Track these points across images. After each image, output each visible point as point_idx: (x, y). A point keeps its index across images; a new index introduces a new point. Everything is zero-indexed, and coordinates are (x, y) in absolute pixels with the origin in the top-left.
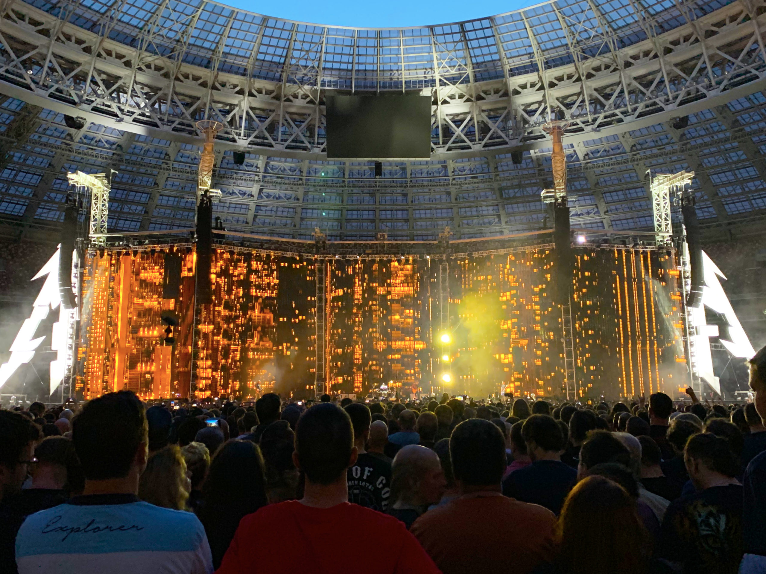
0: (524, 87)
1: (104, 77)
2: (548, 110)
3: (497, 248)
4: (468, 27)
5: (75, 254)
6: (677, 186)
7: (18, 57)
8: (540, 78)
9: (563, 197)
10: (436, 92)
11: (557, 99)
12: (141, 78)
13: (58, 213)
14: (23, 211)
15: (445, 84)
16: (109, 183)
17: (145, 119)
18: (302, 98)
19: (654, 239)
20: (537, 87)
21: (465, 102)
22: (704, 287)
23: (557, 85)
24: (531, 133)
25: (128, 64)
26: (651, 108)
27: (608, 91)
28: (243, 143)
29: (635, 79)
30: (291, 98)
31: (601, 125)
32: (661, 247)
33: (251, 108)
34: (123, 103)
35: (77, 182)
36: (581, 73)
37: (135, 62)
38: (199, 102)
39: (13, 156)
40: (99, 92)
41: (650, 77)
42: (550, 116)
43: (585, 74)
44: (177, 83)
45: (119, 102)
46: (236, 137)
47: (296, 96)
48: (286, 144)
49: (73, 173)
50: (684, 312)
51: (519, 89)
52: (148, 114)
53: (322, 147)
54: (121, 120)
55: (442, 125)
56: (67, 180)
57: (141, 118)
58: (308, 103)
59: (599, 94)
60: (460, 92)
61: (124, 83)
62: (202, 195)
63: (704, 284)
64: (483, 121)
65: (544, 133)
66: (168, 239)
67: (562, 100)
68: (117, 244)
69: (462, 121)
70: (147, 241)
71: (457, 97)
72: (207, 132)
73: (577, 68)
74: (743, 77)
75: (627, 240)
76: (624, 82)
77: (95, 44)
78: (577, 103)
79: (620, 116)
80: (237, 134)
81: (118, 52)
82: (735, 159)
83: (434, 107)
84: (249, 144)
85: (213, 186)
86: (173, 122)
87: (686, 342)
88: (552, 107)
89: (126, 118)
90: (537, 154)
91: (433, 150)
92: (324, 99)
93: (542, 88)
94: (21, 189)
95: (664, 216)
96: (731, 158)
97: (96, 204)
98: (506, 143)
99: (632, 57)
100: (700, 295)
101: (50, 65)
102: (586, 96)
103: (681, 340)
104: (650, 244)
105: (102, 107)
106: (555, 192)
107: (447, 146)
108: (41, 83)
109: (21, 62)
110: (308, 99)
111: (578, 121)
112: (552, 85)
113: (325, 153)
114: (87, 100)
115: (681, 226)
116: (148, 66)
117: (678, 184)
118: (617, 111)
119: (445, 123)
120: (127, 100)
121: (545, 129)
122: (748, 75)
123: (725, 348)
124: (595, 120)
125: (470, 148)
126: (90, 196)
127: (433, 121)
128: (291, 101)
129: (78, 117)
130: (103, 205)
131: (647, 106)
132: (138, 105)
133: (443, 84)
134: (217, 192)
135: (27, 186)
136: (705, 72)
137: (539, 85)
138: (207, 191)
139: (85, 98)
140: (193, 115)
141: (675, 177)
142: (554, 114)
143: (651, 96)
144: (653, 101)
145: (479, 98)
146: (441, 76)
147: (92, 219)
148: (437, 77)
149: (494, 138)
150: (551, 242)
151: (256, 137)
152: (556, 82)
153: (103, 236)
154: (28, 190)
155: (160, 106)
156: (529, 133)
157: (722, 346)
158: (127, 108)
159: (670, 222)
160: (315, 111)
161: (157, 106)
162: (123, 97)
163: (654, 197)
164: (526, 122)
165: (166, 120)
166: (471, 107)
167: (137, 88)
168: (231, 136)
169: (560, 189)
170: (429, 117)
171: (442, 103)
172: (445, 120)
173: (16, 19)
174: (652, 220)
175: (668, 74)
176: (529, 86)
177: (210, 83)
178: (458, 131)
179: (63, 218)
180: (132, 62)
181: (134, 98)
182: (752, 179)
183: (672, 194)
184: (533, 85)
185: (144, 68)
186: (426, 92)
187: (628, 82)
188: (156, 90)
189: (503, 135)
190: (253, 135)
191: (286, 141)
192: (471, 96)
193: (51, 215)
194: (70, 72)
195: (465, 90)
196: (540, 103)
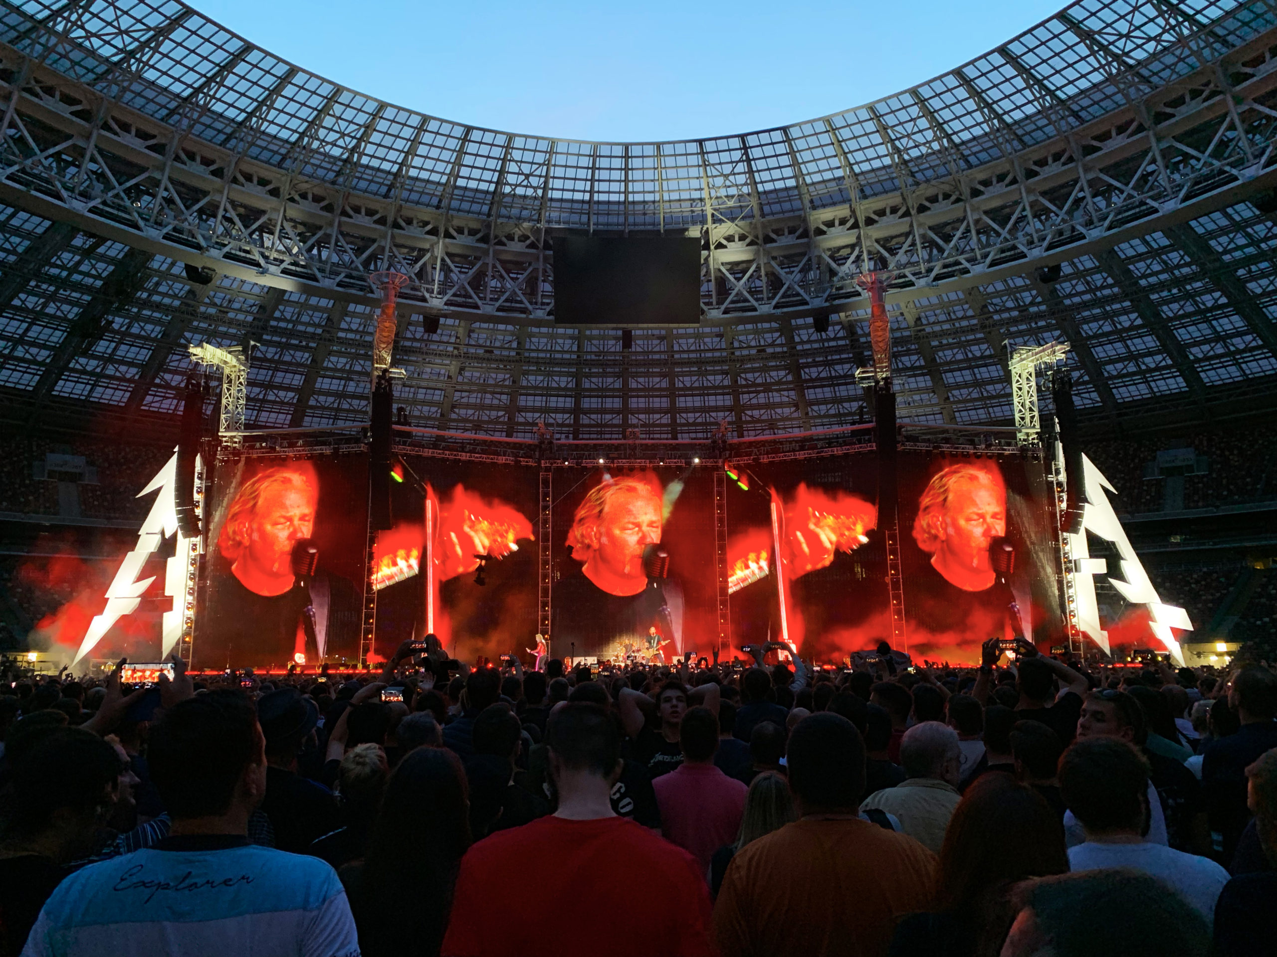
0: (830, 224)
1: (242, 210)
2: (865, 256)
3: (794, 451)
4: (752, 141)
5: (198, 460)
6: (1045, 363)
7: (120, 184)
8: (853, 212)
9: (885, 379)
10: (707, 232)
11: (877, 241)
12: (293, 212)
13: (175, 402)
14: (125, 400)
15: (721, 221)
16: (247, 359)
17: (298, 269)
18: (520, 241)
19: (1015, 437)
20: (849, 224)
21: (748, 245)
22: (1086, 505)
23: (876, 222)
24: (841, 288)
25: (275, 193)
26: (1008, 254)
27: (948, 229)
28: (436, 303)
29: (986, 213)
30: (504, 239)
31: (938, 278)
32: (1024, 449)
33: (448, 254)
34: (267, 248)
35: (202, 359)
36: (910, 205)
37: (285, 190)
38: (375, 245)
39: (113, 322)
40: (234, 232)
41: (1007, 210)
42: (867, 265)
43: (916, 206)
44: (344, 219)
45: (262, 246)
46: (427, 295)
47: (510, 238)
48: (497, 304)
49: (197, 346)
50: (1057, 539)
51: (824, 228)
52: (302, 263)
53: (548, 308)
54: (264, 272)
55: (716, 278)
56: (188, 355)
57: (293, 268)
58: (528, 247)
59: (936, 234)
60: (742, 232)
61: (270, 220)
62: (378, 376)
63: (1086, 500)
64: (773, 274)
65: (859, 289)
66: (331, 439)
67: (884, 242)
68: (258, 445)
69: (744, 272)
70: (300, 442)
71: (737, 238)
72: (385, 289)
73: (904, 199)
74: (1137, 210)
75: (976, 439)
76: (971, 217)
77: (229, 166)
78: (905, 247)
79: (966, 264)
80: (427, 290)
81: (262, 176)
82: (1127, 324)
83: (704, 253)
84: (446, 304)
85: (394, 364)
86: (338, 274)
87: (1060, 583)
88: (869, 253)
89: (272, 268)
90: (850, 318)
91: (703, 312)
92: (551, 242)
93: (855, 226)
94: (123, 368)
95: (1028, 405)
96: (1120, 323)
97: (228, 390)
98: (807, 303)
99: (981, 183)
100: (1080, 516)
101: (165, 194)
102: (917, 237)
103: (1053, 579)
104: (1009, 444)
105: (238, 253)
106: (876, 372)
107: (723, 307)
108: (152, 220)
109: (124, 191)
110: (528, 242)
111: (907, 272)
112: (870, 222)
113: (552, 317)
114: (217, 243)
115: (1053, 419)
116: (304, 196)
117: (1047, 359)
118: (961, 258)
119: (719, 274)
120: (273, 244)
121: (861, 284)
122: (1144, 207)
123: (1116, 590)
124: (929, 270)
125: (755, 310)
126: (220, 380)
127: (703, 272)
128: (504, 244)
129: (203, 268)
130: (239, 391)
131: (1003, 251)
132: (289, 250)
133: (716, 220)
134: (399, 372)
135: (131, 364)
136: (1083, 205)
137: (852, 221)
138: (385, 371)
139: (214, 239)
140: (366, 264)
141: (1043, 350)
142: (872, 263)
143: (1008, 237)
144: (1011, 243)
145: (768, 240)
146: (715, 210)
147: (223, 410)
148: (709, 211)
149: (789, 296)
150: (869, 441)
151: (455, 295)
152: (875, 217)
153: (238, 435)
154: (133, 370)
155: (319, 252)
156: (838, 289)
157: (1112, 587)
158: (274, 255)
159: (1036, 413)
160: (538, 259)
161: (315, 251)
162: (268, 240)
163: (1015, 378)
164: (833, 273)
165: (328, 270)
166: (757, 253)
167: (288, 226)
168: (420, 294)
169: (882, 368)
170: (699, 265)
171: (716, 248)
172: (720, 270)
173: (118, 130)
174: (1012, 410)
175: (1031, 207)
176: (837, 223)
177: (390, 220)
178: (740, 286)
179: (182, 408)
180: (281, 190)
181: (284, 240)
182: (1150, 354)
183: (1039, 374)
184: (843, 222)
185: (297, 198)
186: (694, 232)
187: (976, 217)
188: (313, 228)
189: (802, 292)
190: (451, 292)
191: (497, 300)
192: (757, 237)
193: (166, 404)
194: (193, 204)
195: (748, 229)
196: (852, 247)
